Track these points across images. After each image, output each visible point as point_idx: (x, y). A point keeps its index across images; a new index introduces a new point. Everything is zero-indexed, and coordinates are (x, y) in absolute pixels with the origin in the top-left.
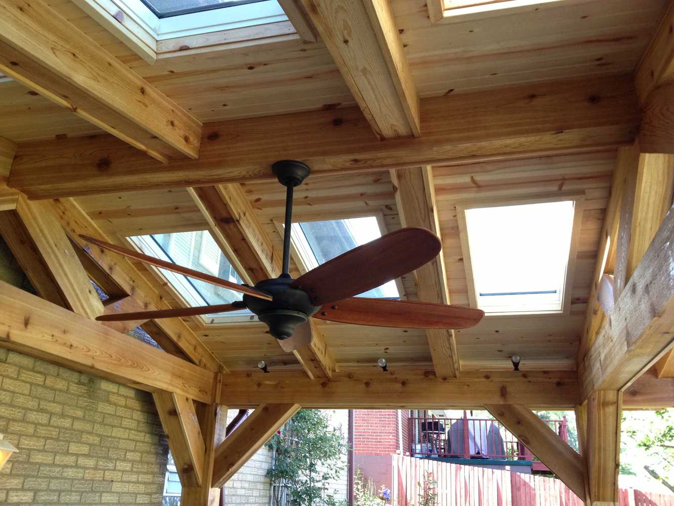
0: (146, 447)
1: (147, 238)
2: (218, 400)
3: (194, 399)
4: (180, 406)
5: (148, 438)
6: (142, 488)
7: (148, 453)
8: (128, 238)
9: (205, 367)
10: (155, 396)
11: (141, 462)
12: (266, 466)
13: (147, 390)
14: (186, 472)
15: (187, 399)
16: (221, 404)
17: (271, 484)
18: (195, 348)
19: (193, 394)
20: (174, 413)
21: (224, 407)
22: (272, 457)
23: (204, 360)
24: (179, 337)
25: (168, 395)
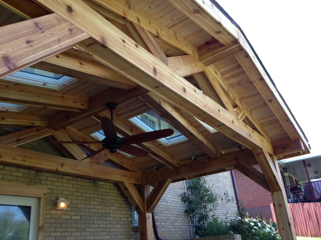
0: (122, 202)
1: (97, 133)
2: (144, 183)
3: (134, 183)
4: (127, 186)
5: (122, 199)
6: (123, 216)
7: (123, 204)
8: (90, 135)
9: (137, 172)
10: (119, 184)
11: (120, 207)
12: (184, 209)
13: (116, 182)
14: (137, 209)
15: (130, 183)
16: (146, 184)
17: (188, 216)
18: (130, 166)
19: (133, 182)
20: (126, 189)
21: (148, 185)
22: (187, 205)
23: (135, 170)
24: (122, 163)
25: (122, 183)
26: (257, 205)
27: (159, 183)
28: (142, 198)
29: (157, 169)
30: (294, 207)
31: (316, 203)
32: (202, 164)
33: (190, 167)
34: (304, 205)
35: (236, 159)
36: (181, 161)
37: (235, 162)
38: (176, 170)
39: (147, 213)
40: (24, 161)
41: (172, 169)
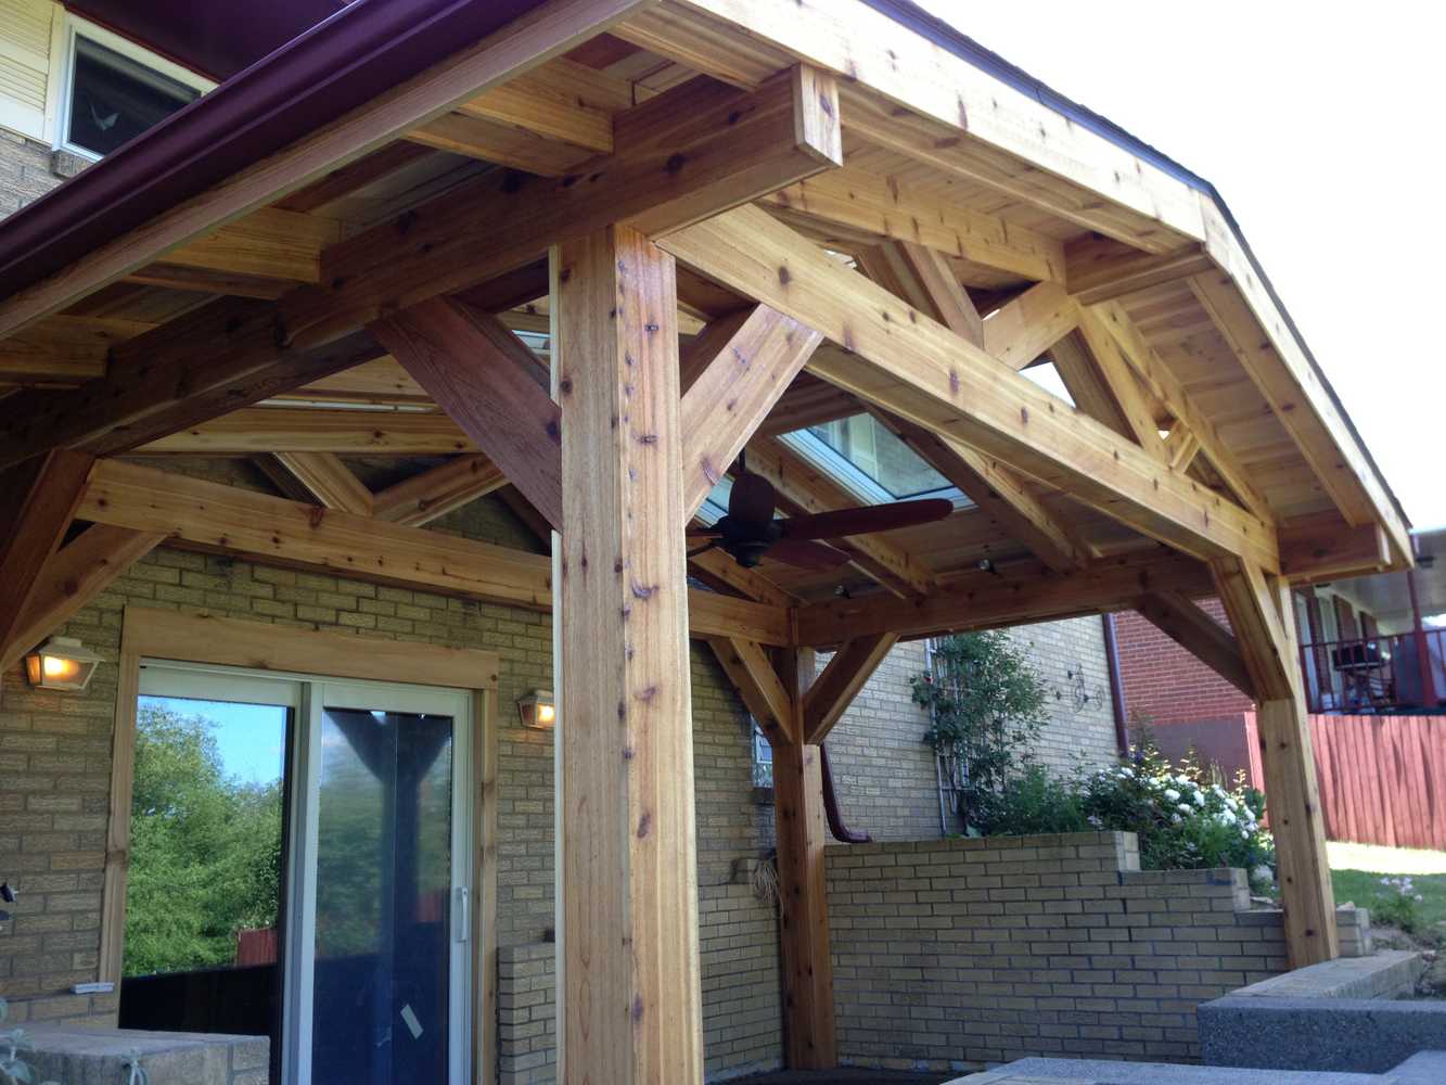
0: (720, 705)
2: (796, 641)
3: (762, 641)
4: (742, 652)
5: (718, 694)
6: (721, 751)
7: (723, 711)
9: (770, 602)
10: (711, 643)
11: (714, 721)
12: (922, 730)
13: (702, 638)
14: (771, 729)
15: (751, 644)
16: (802, 645)
17: (935, 754)
18: (750, 582)
19: (758, 636)
20: (736, 661)
21: (808, 650)
22: (930, 717)
23: (767, 594)
24: (724, 571)
25: (724, 641)
26: (1191, 715)
27: (853, 644)
28: (790, 695)
29: (846, 594)
30: (1341, 729)
31: (1430, 718)
32: (1017, 587)
33: (971, 595)
34: (1382, 722)
35: (1144, 579)
36: (937, 571)
37: (1139, 591)
38: (918, 604)
39: (806, 743)
40: (444, 573)
41: (903, 597)
